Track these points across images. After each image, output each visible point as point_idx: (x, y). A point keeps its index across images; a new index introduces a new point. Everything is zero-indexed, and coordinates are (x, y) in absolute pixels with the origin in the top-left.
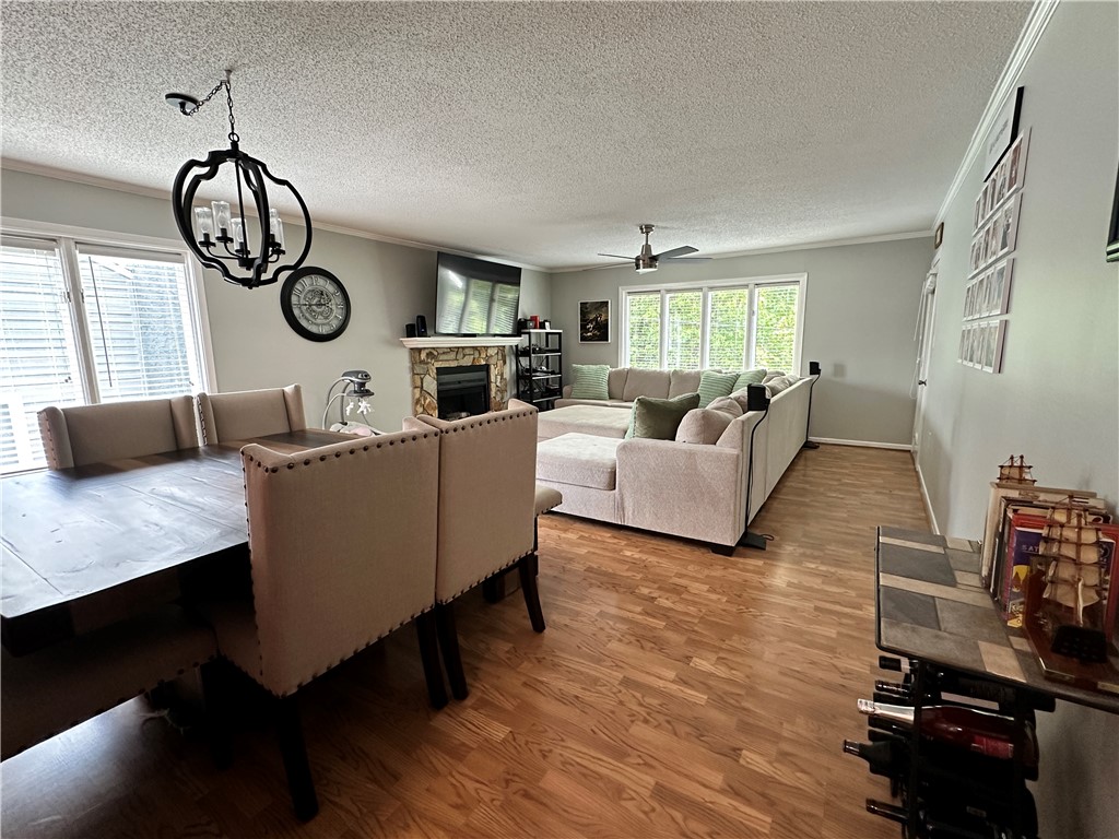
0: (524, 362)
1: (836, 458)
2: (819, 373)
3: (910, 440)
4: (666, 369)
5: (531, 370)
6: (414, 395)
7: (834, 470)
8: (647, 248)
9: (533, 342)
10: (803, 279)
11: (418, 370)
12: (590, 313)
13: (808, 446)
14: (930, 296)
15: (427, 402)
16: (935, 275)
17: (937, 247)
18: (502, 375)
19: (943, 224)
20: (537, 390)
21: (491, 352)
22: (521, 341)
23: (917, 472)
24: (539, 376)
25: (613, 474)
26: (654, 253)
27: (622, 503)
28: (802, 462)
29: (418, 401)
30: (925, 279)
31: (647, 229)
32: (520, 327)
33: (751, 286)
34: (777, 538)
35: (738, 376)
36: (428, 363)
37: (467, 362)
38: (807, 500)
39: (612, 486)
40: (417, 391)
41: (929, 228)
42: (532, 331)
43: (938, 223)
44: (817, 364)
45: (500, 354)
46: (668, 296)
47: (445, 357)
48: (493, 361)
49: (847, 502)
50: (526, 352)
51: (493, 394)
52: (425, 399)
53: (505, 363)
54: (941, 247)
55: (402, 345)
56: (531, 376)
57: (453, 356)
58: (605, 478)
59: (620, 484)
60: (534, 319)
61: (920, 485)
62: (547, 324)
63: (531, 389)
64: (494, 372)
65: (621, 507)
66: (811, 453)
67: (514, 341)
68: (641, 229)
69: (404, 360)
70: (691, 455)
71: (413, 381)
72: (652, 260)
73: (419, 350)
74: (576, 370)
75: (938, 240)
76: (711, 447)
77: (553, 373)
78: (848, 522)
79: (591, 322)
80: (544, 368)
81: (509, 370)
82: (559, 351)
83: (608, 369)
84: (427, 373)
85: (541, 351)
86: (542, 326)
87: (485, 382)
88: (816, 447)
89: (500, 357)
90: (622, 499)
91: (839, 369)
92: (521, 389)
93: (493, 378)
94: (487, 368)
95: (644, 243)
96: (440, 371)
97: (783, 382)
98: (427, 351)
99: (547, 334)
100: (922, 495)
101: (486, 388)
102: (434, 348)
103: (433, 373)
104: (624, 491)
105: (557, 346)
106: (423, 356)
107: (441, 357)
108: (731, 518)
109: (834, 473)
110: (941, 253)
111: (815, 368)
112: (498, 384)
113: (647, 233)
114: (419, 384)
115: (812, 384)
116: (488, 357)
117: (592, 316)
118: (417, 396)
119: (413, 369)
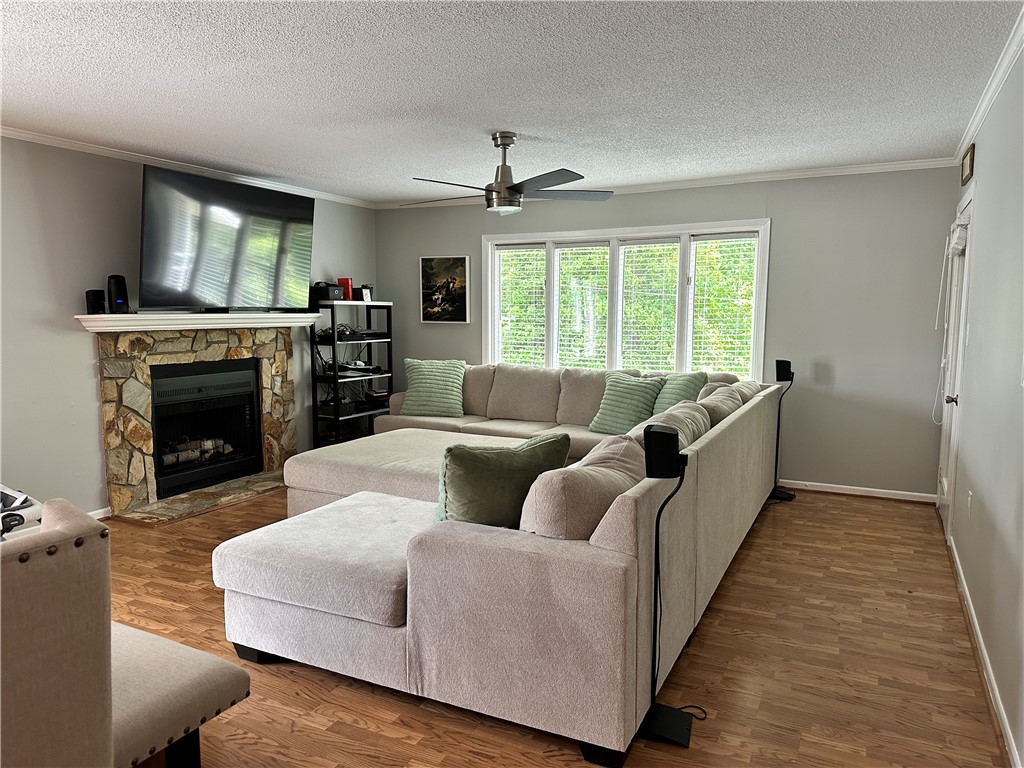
0: (326, 353)
1: (823, 520)
2: (791, 379)
3: (934, 485)
4: (556, 366)
5: (335, 368)
6: (102, 414)
7: (818, 545)
8: (505, 171)
9: (339, 321)
10: (764, 227)
11: (111, 371)
12: (437, 275)
13: (779, 495)
14: (956, 259)
15: (131, 426)
16: (965, 227)
17: (965, 182)
18: (284, 375)
19: (973, 145)
20: (347, 401)
21: (261, 337)
22: (320, 319)
23: (949, 549)
24: (352, 377)
25: (401, 596)
26: (516, 181)
27: (419, 656)
28: (766, 529)
29: (110, 427)
30: (949, 233)
31: (504, 140)
32: (319, 296)
33: (685, 238)
34: (712, 714)
35: (662, 383)
36: (133, 358)
37: (215, 354)
38: (772, 615)
39: (399, 618)
40: (111, 409)
41: (951, 154)
42: (336, 302)
43: (965, 146)
44: (788, 364)
45: (281, 341)
46: (558, 252)
47: (169, 347)
48: (264, 353)
49: (839, 617)
50: (327, 338)
51: (266, 407)
52: (127, 421)
53: (290, 354)
54: (972, 184)
55: (79, 327)
56: (335, 378)
57: (185, 344)
58: (385, 604)
59: (413, 617)
60: (343, 283)
61: (955, 576)
62: (366, 293)
63: (337, 399)
64: (268, 371)
65: (416, 663)
66: (782, 510)
67: (306, 320)
68: (495, 139)
69: (84, 354)
70: (539, 564)
71: (102, 390)
72: (512, 192)
73: (116, 336)
74: (413, 368)
75: (967, 171)
76: (578, 547)
77: (377, 371)
78: (841, 667)
79: (439, 289)
80: (361, 364)
81: (299, 366)
82: (388, 335)
83: (464, 366)
84: (132, 374)
85: (354, 335)
86: (358, 296)
87: (252, 388)
88: (791, 498)
89: (281, 345)
90: (418, 645)
91: (823, 371)
92: (322, 397)
93: (266, 381)
94: (255, 364)
95: (500, 164)
96: (157, 372)
97: (731, 396)
98: (133, 337)
99: (369, 308)
100: (961, 598)
101: (254, 397)
102: (146, 332)
103: (144, 374)
104: (422, 630)
105: (383, 327)
106: (123, 346)
107: (161, 348)
108: (617, 695)
109: (817, 551)
110: (972, 190)
111: (784, 371)
112: (277, 390)
113: (505, 146)
114: (114, 395)
115: (779, 395)
116: (257, 347)
117: (441, 281)
118: (110, 416)
119: (101, 370)
